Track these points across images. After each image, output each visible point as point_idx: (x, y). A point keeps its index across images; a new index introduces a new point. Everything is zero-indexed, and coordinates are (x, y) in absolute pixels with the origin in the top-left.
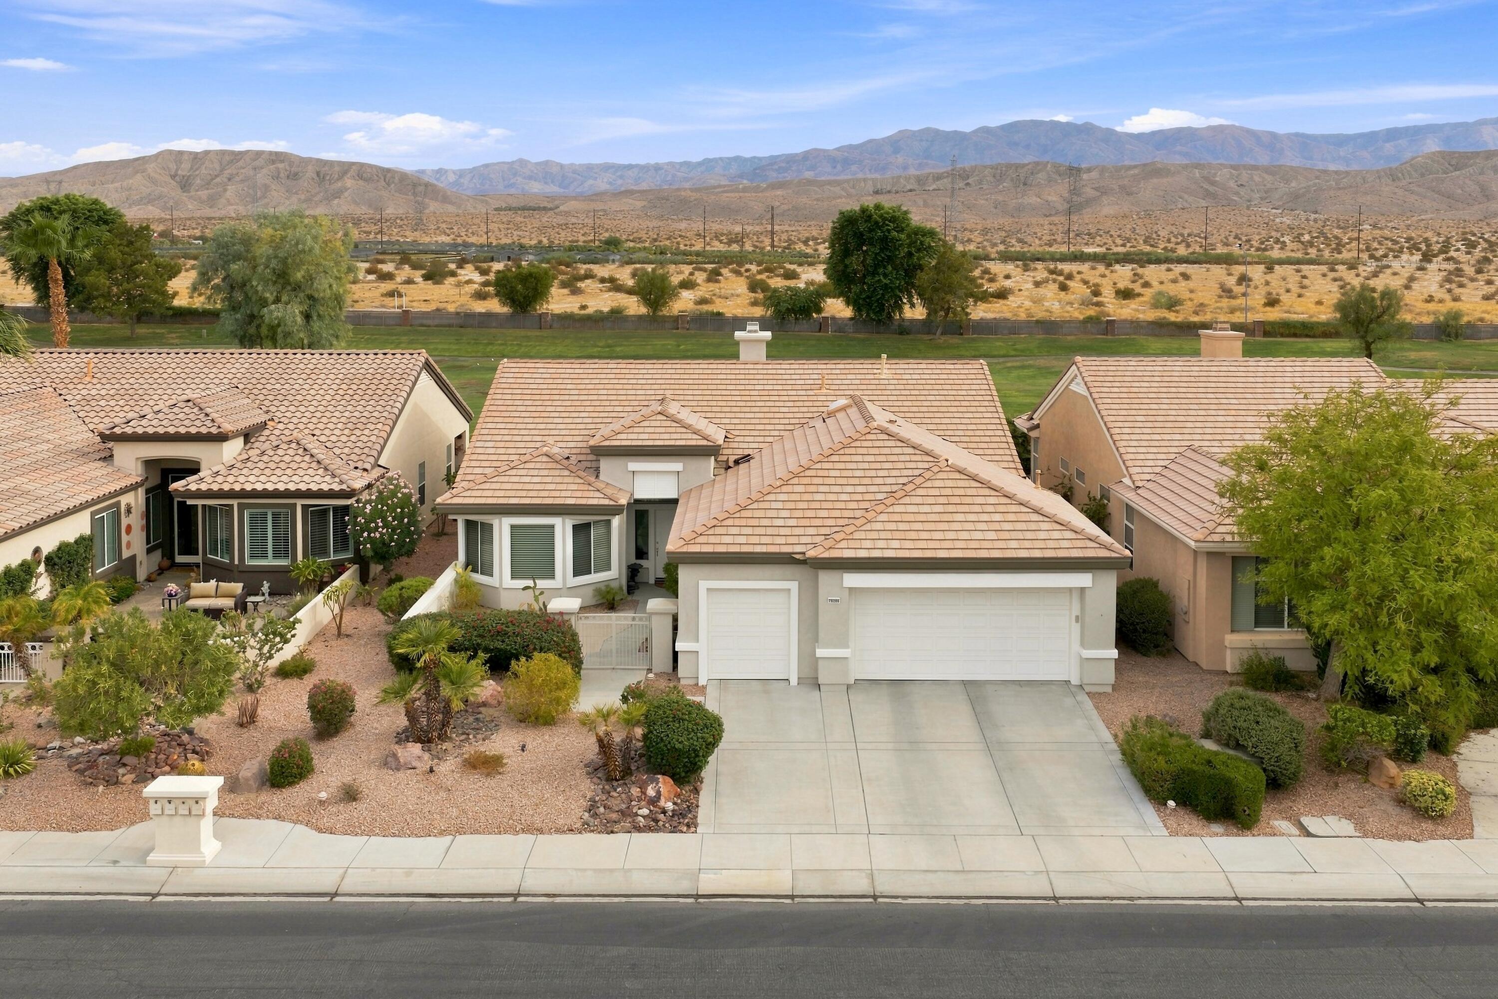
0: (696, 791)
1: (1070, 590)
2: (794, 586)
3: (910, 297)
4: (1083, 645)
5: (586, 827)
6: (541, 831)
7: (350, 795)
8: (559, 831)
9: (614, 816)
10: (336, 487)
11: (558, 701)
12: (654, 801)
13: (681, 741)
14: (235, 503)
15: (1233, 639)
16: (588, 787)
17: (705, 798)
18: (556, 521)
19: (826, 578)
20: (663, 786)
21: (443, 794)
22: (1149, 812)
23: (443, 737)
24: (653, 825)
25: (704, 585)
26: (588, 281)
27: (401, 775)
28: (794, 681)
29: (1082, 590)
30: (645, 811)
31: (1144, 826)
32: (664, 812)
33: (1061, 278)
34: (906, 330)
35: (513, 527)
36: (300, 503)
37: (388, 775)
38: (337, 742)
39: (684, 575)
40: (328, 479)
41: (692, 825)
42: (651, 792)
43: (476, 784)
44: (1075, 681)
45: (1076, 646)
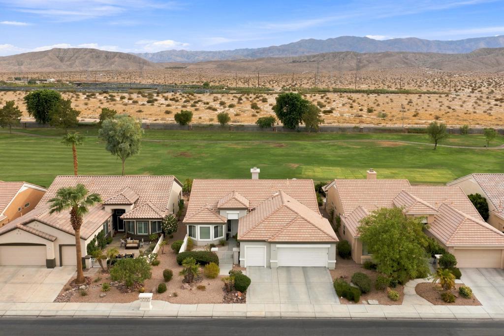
0: (245, 294)
1: (326, 248)
2: (265, 247)
3: (301, 120)
4: (329, 259)
5: (224, 302)
6: (215, 303)
7: (175, 295)
8: (219, 303)
9: (229, 300)
10: (159, 217)
11: (215, 274)
12: (237, 297)
13: (242, 285)
14: (135, 220)
15: (362, 257)
16: (223, 294)
17: (247, 296)
18: (210, 226)
19: (272, 246)
20: (239, 294)
21: (194, 295)
22: (337, 299)
23: (192, 282)
24: (237, 302)
25: (246, 246)
26: (200, 103)
27: (185, 290)
28: (265, 267)
29: (328, 248)
30: (235, 299)
31: (336, 302)
32: (239, 299)
33: (351, 101)
34: (300, 130)
35: (200, 227)
36: (150, 220)
37: (182, 291)
38: (170, 282)
39: (241, 243)
40: (156, 215)
41: (245, 302)
42: (236, 295)
43: (200, 293)
44: (327, 267)
45: (327, 259)
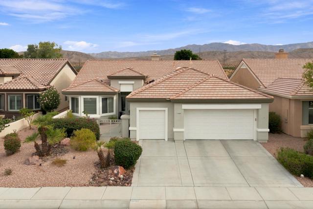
0: (132, 172)
1: (253, 110)
2: (166, 109)
4: (258, 127)
5: (91, 184)
6: (74, 186)
7: (9, 173)
8: (81, 186)
9: (102, 180)
12: (116, 175)
14: (5, 93)
15: (302, 127)
16: (94, 170)
17: (135, 175)
18: (97, 97)
19: (176, 106)
20: (120, 171)
21: (42, 173)
22: (294, 179)
23: (47, 155)
24: (115, 184)
25: (138, 109)
27: (29, 166)
28: (166, 140)
29: (258, 110)
30: (113, 178)
31: (293, 184)
32: (120, 179)
35: (84, 99)
36: (24, 93)
37: (25, 167)
40: (33, 86)
41: (129, 184)
42: (115, 172)
43: (56, 169)
44: (255, 139)
45: (255, 128)
